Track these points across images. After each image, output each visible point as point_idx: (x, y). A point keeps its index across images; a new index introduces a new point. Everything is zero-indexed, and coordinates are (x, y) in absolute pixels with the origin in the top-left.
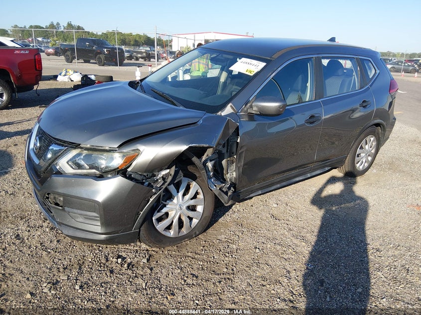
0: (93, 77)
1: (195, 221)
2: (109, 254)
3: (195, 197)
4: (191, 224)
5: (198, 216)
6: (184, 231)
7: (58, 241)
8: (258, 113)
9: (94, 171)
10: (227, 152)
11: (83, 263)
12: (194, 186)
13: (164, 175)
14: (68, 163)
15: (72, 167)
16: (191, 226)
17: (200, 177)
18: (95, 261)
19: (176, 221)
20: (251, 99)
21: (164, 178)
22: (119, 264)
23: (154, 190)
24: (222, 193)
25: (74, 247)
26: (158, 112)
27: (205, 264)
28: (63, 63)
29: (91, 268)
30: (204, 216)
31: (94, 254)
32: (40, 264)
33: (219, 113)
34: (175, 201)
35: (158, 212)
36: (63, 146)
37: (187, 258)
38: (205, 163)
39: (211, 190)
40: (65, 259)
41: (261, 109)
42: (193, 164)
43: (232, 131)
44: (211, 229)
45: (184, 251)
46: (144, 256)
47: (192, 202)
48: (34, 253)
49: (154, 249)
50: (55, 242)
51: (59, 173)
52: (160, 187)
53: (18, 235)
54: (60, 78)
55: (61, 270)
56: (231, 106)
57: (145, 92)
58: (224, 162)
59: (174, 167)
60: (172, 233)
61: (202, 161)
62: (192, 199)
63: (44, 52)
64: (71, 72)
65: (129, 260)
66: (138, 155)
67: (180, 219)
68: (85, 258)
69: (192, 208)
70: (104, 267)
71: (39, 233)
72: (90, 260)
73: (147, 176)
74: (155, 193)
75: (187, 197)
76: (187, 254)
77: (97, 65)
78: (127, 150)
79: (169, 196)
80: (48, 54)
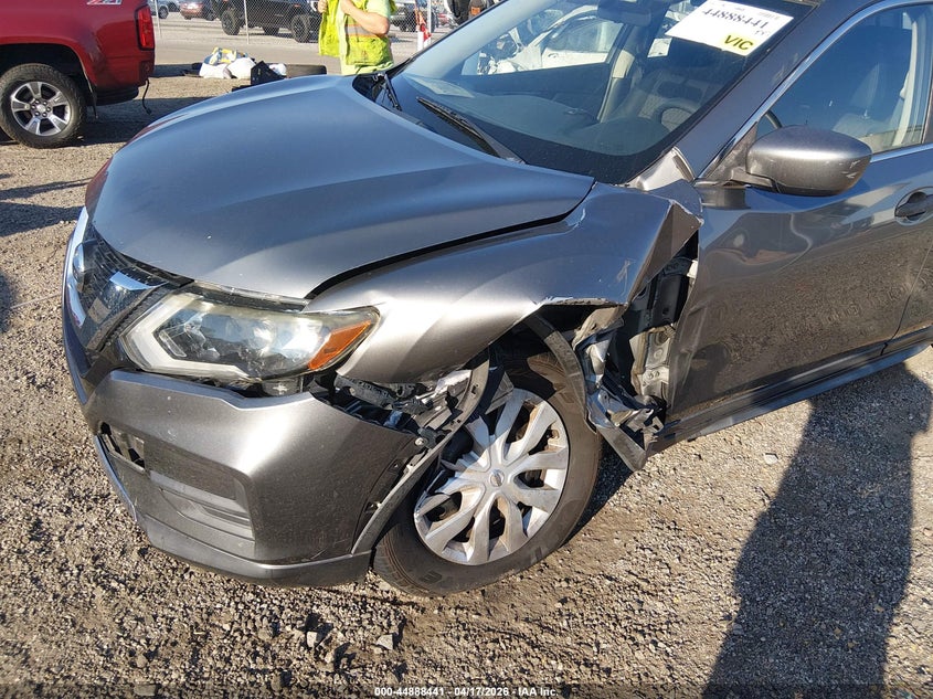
0: (280, 69)
1: (538, 516)
2: (281, 608)
3: (541, 446)
4: (525, 524)
5: (547, 502)
6: (505, 545)
7: (142, 552)
8: (767, 182)
9: (232, 370)
10: (650, 306)
11: (205, 637)
12: (542, 415)
13: (450, 388)
14: (156, 334)
15: (168, 351)
16: (525, 531)
17: (561, 386)
18: (242, 634)
19: (482, 518)
20: (738, 138)
21: (451, 401)
22: (309, 649)
23: (419, 442)
24: (629, 440)
25: (187, 577)
26: (439, 178)
27: (573, 670)
28: (217, 36)
29: (228, 660)
30: (567, 499)
31: (241, 607)
32: (81, 632)
33: (633, 184)
34: (483, 461)
35: (432, 493)
36: (143, 279)
37: (514, 643)
38: (581, 350)
39: (594, 428)
40: (155, 617)
41: (773, 168)
42: (545, 349)
43: (679, 243)
44: (581, 535)
45: (505, 614)
46: (385, 624)
47: (532, 463)
48: (71, 589)
49: (414, 599)
50: (135, 556)
51: (133, 368)
52: (440, 429)
53: (38, 524)
54: (205, 71)
55: (140, 661)
56: (677, 158)
57: (399, 108)
58: (636, 342)
59: (487, 364)
60: (468, 553)
61: (576, 342)
62: (532, 452)
63: (179, 10)
64: (231, 56)
65: (340, 635)
66: (370, 327)
67: (495, 512)
68: (213, 619)
69: (532, 480)
70: (265, 659)
71: (94, 521)
72: (227, 627)
73: (400, 392)
74: (424, 450)
75: (519, 446)
76: (514, 625)
77: (294, 40)
78: (337, 306)
79: (464, 447)
80: (188, 16)
